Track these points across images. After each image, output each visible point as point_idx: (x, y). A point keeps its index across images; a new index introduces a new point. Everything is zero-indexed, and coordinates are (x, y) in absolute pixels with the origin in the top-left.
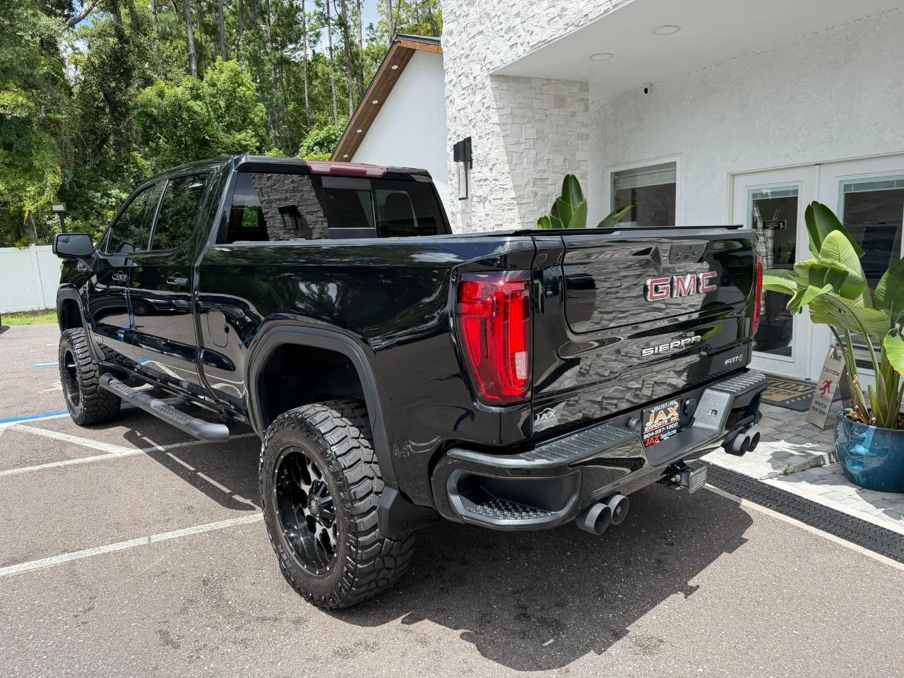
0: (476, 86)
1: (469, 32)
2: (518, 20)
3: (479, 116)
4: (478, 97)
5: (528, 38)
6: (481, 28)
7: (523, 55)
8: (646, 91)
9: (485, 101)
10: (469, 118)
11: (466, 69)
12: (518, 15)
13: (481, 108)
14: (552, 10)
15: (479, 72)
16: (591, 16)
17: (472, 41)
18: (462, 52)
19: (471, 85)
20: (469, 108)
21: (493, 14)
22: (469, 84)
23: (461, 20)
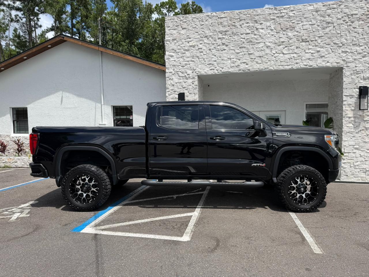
0: (189, 77)
1: (185, 59)
2: (215, 63)
3: (190, 87)
4: (190, 81)
5: (221, 69)
6: (193, 60)
7: (217, 73)
8: (209, 86)
9: (194, 83)
10: (183, 87)
11: (183, 70)
12: (215, 61)
13: (191, 84)
14: (234, 64)
15: (191, 73)
16: (250, 70)
17: (187, 62)
18: (180, 64)
19: (185, 76)
20: (184, 83)
21: (200, 57)
22: (184, 76)
23: (180, 54)
